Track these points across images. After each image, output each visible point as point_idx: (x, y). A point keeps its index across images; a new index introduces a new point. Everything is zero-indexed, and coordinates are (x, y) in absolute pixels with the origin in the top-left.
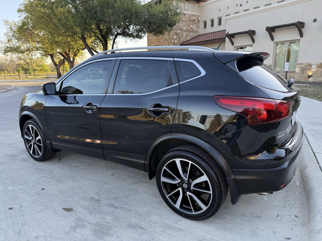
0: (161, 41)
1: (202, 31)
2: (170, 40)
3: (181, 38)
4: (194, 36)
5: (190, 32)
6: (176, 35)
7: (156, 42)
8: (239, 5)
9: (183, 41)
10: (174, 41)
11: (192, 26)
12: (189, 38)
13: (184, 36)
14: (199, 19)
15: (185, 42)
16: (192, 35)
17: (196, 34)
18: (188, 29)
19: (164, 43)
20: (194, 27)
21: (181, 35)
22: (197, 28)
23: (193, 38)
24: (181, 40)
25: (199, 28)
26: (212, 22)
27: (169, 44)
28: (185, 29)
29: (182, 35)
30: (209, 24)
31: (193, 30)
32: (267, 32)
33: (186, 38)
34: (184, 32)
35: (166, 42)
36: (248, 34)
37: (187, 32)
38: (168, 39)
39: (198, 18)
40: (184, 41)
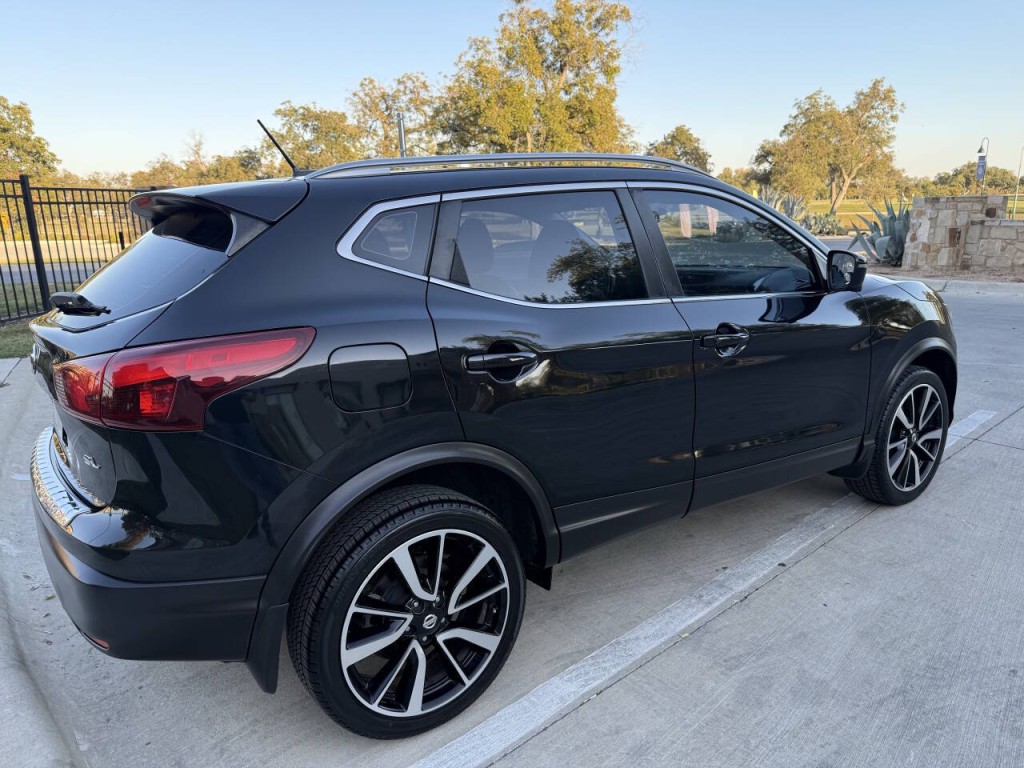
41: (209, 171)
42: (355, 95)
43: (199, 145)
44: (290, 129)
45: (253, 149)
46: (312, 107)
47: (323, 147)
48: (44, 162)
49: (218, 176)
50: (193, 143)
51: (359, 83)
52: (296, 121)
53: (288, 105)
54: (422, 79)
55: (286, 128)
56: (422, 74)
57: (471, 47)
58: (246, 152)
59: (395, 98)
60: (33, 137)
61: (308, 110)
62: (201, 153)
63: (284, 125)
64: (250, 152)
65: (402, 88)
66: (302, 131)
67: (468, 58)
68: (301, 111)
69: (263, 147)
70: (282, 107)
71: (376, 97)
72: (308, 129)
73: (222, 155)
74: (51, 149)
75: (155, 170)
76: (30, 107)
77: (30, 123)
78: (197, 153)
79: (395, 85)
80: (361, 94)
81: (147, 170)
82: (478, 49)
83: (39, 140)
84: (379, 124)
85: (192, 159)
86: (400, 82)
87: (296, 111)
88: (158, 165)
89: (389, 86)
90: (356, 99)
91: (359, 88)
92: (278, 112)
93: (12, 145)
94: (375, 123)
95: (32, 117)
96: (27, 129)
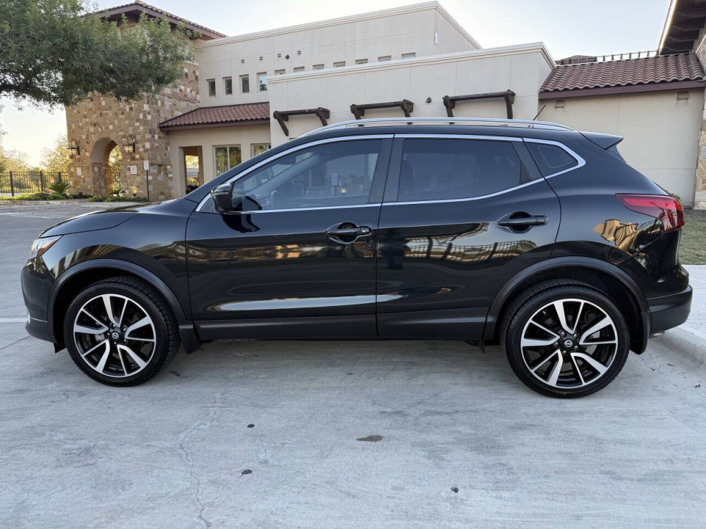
0: (107, 114)
1: (205, 100)
2: (133, 114)
3: (161, 111)
4: (189, 110)
5: (181, 100)
6: (148, 103)
7: (94, 116)
8: (283, 56)
9: (166, 118)
10: (145, 116)
11: (182, 87)
12: (180, 113)
13: (167, 108)
14: (197, 74)
15: (170, 120)
16: (184, 107)
17: (193, 107)
18: (175, 93)
19: (117, 118)
20: (189, 90)
21: (160, 104)
22: (194, 93)
23: (187, 114)
24: (161, 115)
25: (198, 93)
26: (229, 83)
27: (130, 123)
28: (170, 93)
29: (163, 104)
30: (221, 87)
31: (186, 96)
32: (353, 115)
33: (172, 112)
34: (166, 98)
35: (121, 116)
36: (318, 115)
37: (173, 99)
38: (128, 109)
39: (194, 72)
40: (168, 119)
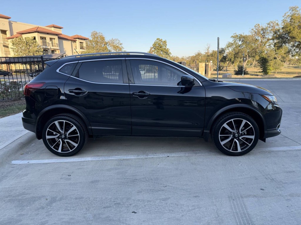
41: (210, 55)
42: (252, 30)
43: (209, 48)
44: (235, 42)
45: (223, 48)
46: (243, 35)
47: (244, 46)
48: (168, 54)
49: (212, 56)
50: (207, 47)
51: (254, 26)
52: (237, 39)
53: (235, 34)
54: (277, 22)
55: (234, 41)
56: (277, 20)
57: (290, 10)
58: (221, 49)
59: (266, 29)
60: (166, 48)
61: (241, 35)
62: (209, 50)
63: (233, 40)
64: (223, 49)
65: (269, 26)
66: (238, 42)
67: (289, 14)
68: (239, 36)
69: (226, 47)
70: (233, 35)
71: (260, 30)
72: (241, 41)
73: (214, 50)
74: (170, 51)
75: (196, 55)
76: (167, 41)
77: (166, 45)
78: (208, 50)
79: (266, 25)
80: (255, 29)
81: (195, 55)
82: (293, 10)
83: (167, 49)
84: (260, 38)
85: (207, 52)
86: (268, 24)
87: (238, 36)
88: (197, 54)
89: (264, 26)
90: (252, 31)
91: (254, 27)
92: (232, 37)
93: (162, 51)
94: (258, 38)
95: (167, 43)
96: (166, 46)
